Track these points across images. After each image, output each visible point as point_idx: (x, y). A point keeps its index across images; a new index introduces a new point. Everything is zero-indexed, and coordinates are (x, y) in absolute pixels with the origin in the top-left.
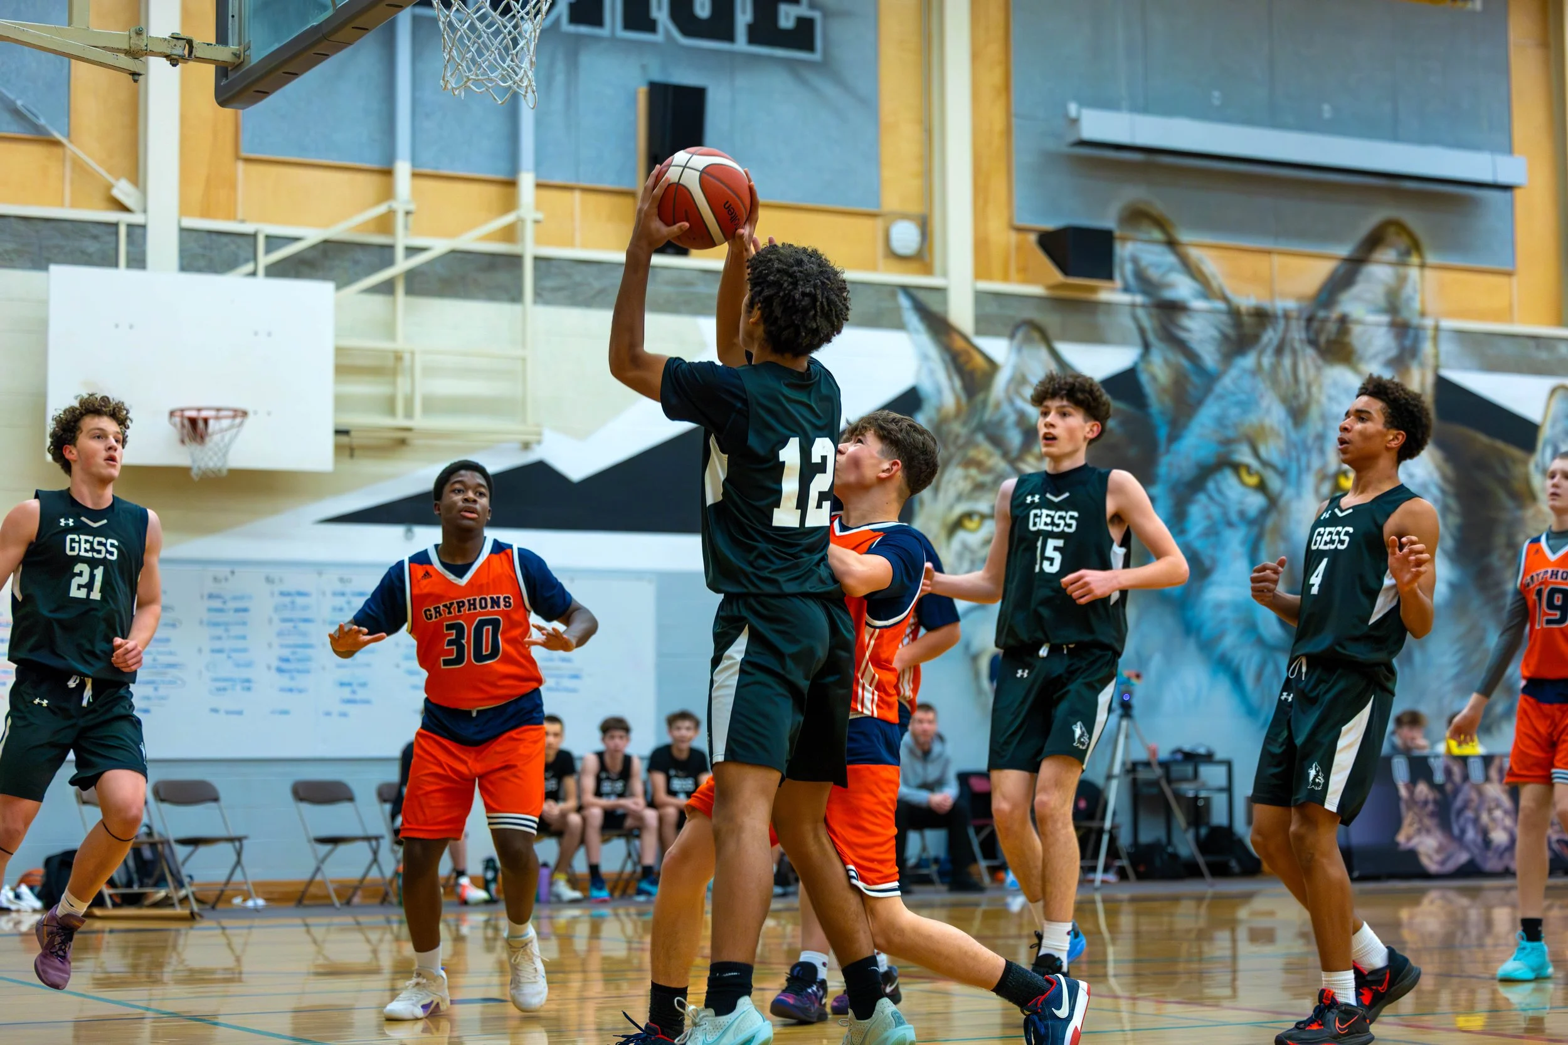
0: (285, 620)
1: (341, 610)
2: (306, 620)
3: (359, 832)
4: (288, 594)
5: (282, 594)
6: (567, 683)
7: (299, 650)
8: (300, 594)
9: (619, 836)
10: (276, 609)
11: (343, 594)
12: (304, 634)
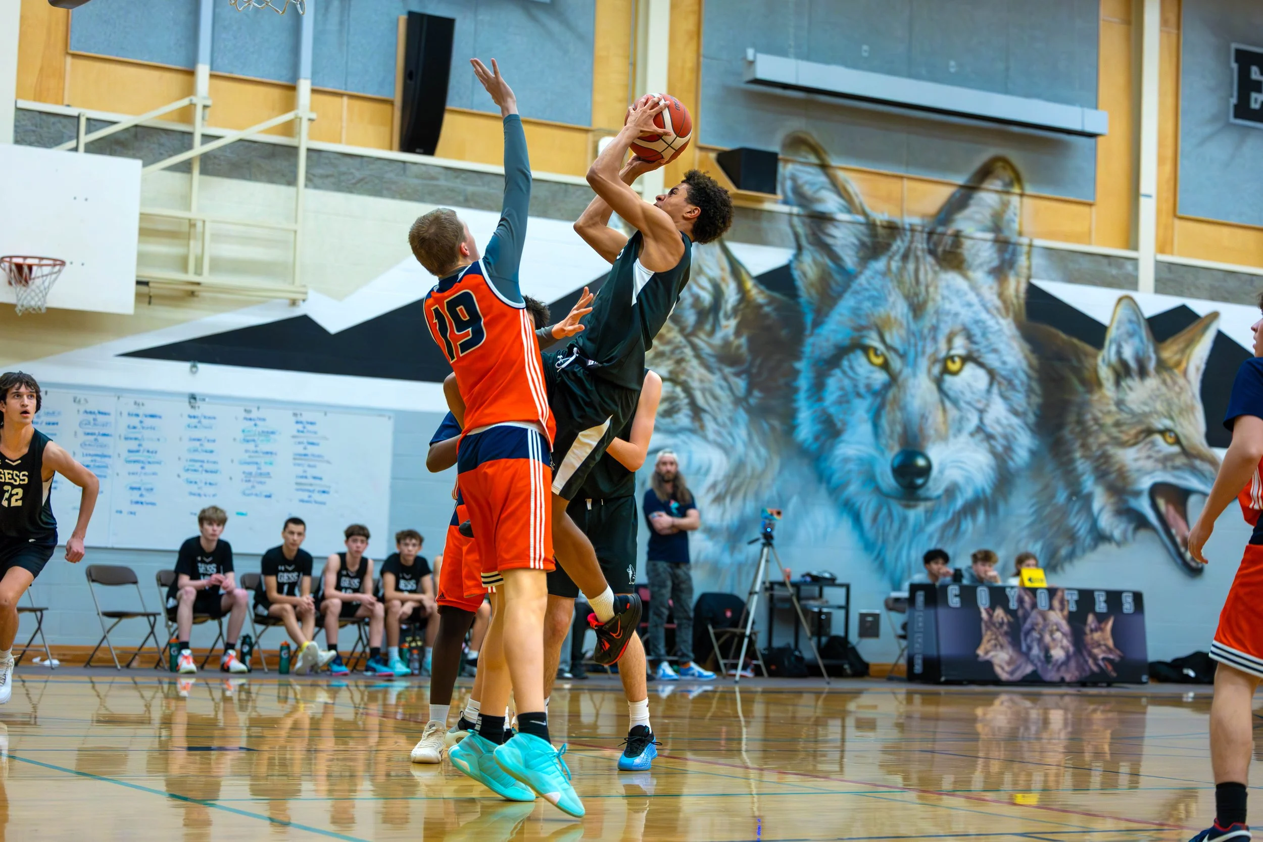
0: (88, 434)
1: (134, 428)
2: (104, 435)
3: (142, 610)
4: (91, 413)
5: (86, 412)
6: (317, 497)
7: (98, 459)
8: (99, 413)
9: (353, 623)
10: (80, 424)
11: (137, 415)
12: (103, 446)
